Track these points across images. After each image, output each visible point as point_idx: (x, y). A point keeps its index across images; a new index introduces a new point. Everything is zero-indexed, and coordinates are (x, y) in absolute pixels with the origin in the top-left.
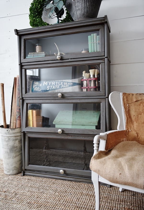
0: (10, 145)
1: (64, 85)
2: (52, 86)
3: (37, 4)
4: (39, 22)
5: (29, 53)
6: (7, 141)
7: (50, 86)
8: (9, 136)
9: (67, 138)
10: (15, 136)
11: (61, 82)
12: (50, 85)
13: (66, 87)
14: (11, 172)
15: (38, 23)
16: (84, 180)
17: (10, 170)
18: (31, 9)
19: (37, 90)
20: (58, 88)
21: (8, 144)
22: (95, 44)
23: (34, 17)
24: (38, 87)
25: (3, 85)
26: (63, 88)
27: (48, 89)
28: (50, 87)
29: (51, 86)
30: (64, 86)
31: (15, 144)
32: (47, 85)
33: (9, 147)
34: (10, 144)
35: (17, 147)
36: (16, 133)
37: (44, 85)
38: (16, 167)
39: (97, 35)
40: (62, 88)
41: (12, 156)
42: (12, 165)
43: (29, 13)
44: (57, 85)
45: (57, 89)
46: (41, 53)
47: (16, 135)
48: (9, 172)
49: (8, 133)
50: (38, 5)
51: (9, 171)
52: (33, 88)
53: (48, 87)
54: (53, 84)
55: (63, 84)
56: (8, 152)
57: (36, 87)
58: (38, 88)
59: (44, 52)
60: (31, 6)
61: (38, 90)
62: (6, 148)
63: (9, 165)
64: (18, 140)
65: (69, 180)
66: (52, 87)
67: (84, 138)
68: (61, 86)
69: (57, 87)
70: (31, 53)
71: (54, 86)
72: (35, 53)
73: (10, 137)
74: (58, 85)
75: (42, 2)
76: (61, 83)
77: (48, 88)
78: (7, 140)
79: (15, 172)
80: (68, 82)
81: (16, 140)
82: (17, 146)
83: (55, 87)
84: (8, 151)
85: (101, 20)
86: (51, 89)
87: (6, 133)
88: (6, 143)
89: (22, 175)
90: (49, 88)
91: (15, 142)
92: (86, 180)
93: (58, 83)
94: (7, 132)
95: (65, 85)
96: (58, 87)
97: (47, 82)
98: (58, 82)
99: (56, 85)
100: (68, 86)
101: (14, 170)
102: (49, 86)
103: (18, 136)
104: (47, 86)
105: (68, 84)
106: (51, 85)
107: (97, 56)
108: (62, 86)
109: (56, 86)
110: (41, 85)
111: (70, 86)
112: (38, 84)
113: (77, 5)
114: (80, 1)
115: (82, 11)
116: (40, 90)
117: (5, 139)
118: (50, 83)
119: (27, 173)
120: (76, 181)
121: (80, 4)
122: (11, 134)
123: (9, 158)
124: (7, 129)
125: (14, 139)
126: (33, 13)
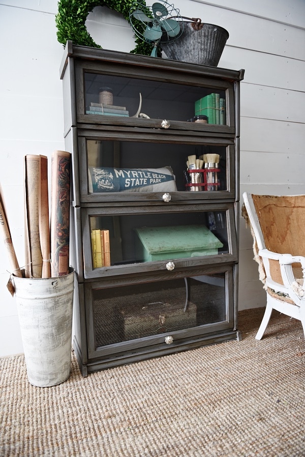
0: (58, 317)
1: (152, 178)
2: (135, 179)
5: (92, 104)
6: (51, 309)
7: (130, 178)
8: (55, 297)
10: (67, 294)
11: (148, 173)
12: (129, 177)
13: (157, 183)
14: (61, 377)
17: (56, 374)
19: (104, 187)
20: (144, 184)
21: (52, 316)
24: (106, 180)
26: (152, 183)
27: (127, 184)
28: (131, 182)
29: (133, 180)
30: (154, 181)
31: (66, 311)
32: (123, 176)
33: (56, 322)
34: (58, 315)
35: (69, 317)
36: (68, 285)
37: (117, 177)
38: (67, 364)
41: (61, 342)
42: (61, 362)
44: (142, 177)
45: (143, 185)
46: (119, 108)
47: (68, 291)
48: (53, 379)
49: (55, 288)
51: (54, 377)
52: (97, 181)
53: (128, 181)
54: (135, 176)
55: (151, 175)
56: (52, 335)
57: (103, 181)
58: (106, 183)
59: (124, 108)
61: (108, 187)
62: (47, 327)
63: (55, 362)
66: (135, 181)
68: (149, 179)
69: (143, 181)
71: (137, 179)
73: (58, 297)
74: (144, 178)
76: (148, 175)
77: (126, 182)
78: (50, 305)
79: (66, 374)
80: (158, 174)
81: (68, 302)
83: (140, 181)
84: (54, 331)
85: (234, 75)
86: (132, 185)
87: (49, 291)
88: (50, 314)
89: (86, 376)
90: (129, 183)
93: (142, 174)
94: (52, 286)
95: (155, 179)
96: (145, 181)
97: (121, 172)
98: (141, 171)
99: (140, 177)
100: (160, 180)
102: (129, 180)
103: (71, 292)
104: (125, 178)
105: (158, 176)
106: (132, 177)
108: (151, 181)
109: (141, 180)
110: (111, 176)
111: (163, 180)
112: (104, 173)
113: (203, 40)
114: (209, 37)
115: (209, 54)
116: (112, 187)
117: (47, 304)
118: (128, 173)
119: (94, 368)
120: (191, 349)
121: (209, 41)
122: (60, 290)
123: (55, 347)
124: (51, 281)
125: (65, 300)
126: (71, 16)
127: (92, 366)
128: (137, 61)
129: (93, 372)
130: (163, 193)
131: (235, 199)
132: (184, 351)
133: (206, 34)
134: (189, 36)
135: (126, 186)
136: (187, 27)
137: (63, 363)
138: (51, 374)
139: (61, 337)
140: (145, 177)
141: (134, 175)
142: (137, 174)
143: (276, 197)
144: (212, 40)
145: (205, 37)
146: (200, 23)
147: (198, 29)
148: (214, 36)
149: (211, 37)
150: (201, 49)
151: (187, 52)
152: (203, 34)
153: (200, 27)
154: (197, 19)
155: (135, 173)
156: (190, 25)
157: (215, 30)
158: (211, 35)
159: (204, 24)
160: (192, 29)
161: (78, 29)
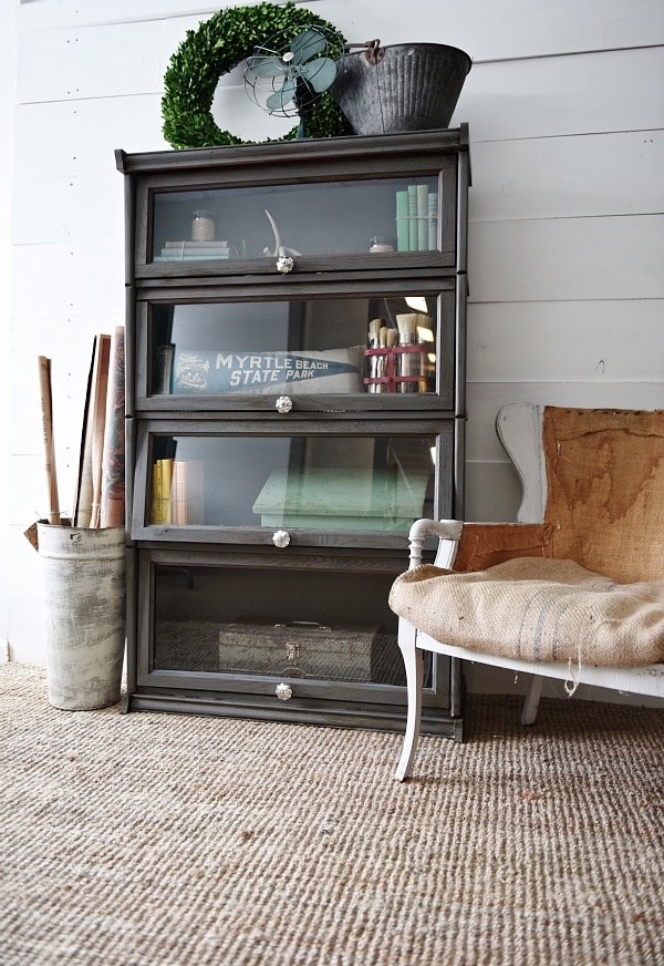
0: (80, 595)
1: (294, 369)
2: (252, 371)
3: (196, 60)
4: (202, 130)
5: (167, 244)
6: (68, 578)
7: (242, 370)
8: (75, 560)
9: (305, 566)
10: (102, 560)
11: (286, 360)
12: (241, 366)
13: (304, 378)
14: (81, 699)
15: (197, 130)
16: (367, 722)
17: (75, 691)
18: (171, 79)
19: (190, 385)
20: (272, 379)
21: (71, 590)
22: (421, 223)
23: (182, 110)
24: (195, 373)
25: (46, 366)
26: (291, 379)
27: (235, 381)
28: (243, 376)
29: (248, 372)
30: (297, 374)
31: (98, 589)
32: (230, 366)
33: (77, 602)
34: (80, 591)
35: (105, 601)
36: (105, 546)
37: (218, 367)
38: (99, 681)
39: (430, 191)
40: (288, 381)
41: (86, 638)
42: (84, 672)
43: (162, 89)
44: (268, 367)
45: (269, 383)
46: (215, 243)
47: (105, 556)
48: (69, 699)
49: (76, 545)
50: (201, 65)
51: (72, 695)
52: (177, 376)
53: (236, 375)
54: (255, 365)
55: (293, 364)
56: (70, 622)
57: (190, 374)
58: (194, 378)
59: (225, 244)
60: (171, 67)
61: (197, 386)
62: (63, 606)
63: (74, 670)
64: (111, 577)
65: (308, 724)
66: (251, 376)
67: (369, 564)
68: (284, 371)
69: (270, 375)
70: (176, 243)
71: (258, 372)
72: (188, 244)
73: (80, 560)
74: (273, 368)
75: (215, 55)
76: (286, 363)
77: (233, 377)
78: (68, 572)
79: (95, 698)
80: (310, 361)
81: (104, 573)
82: (107, 597)
83: (262, 376)
84: (72, 616)
86: (246, 382)
87: (66, 548)
88: (67, 586)
89: (125, 711)
90: (238, 379)
91: (100, 582)
92: (375, 721)
93: (272, 362)
94: (70, 541)
95: (300, 371)
96: (273, 375)
97: (230, 358)
98: (273, 356)
99: (265, 368)
100: (311, 373)
101: (92, 690)
102: (240, 373)
103: (112, 560)
104: (233, 369)
105: (310, 365)
106: (246, 367)
107: (425, 265)
108: (288, 375)
109: (266, 372)
110: (206, 366)
111: (318, 373)
112: (195, 361)
113: (387, 81)
114: (399, 71)
115: (402, 106)
116: (203, 386)
117: (63, 569)
118: (242, 362)
119: (144, 704)
120: (335, 726)
121: (400, 80)
122: (85, 551)
123: (74, 644)
124: (70, 532)
125: (97, 569)
126: (178, 94)
127: (140, 698)
128: (232, 158)
129: (140, 710)
130: (278, 396)
131: (454, 410)
132: (318, 725)
133: (392, 67)
134: (365, 79)
135: (232, 384)
136: (360, 62)
137: (89, 676)
138: (67, 688)
139: (86, 631)
140: (277, 367)
141: (252, 362)
142: (258, 364)
143: (638, 413)
144: (406, 76)
145: (390, 73)
146: (378, 49)
147: (377, 62)
148: (410, 66)
149: (403, 71)
150: (386, 101)
151: (365, 111)
152: (386, 69)
153: (379, 58)
154: (373, 43)
155: (256, 361)
156: (363, 57)
157: (411, 52)
158: (402, 66)
159: (385, 48)
160: (367, 64)
161: (189, 114)
